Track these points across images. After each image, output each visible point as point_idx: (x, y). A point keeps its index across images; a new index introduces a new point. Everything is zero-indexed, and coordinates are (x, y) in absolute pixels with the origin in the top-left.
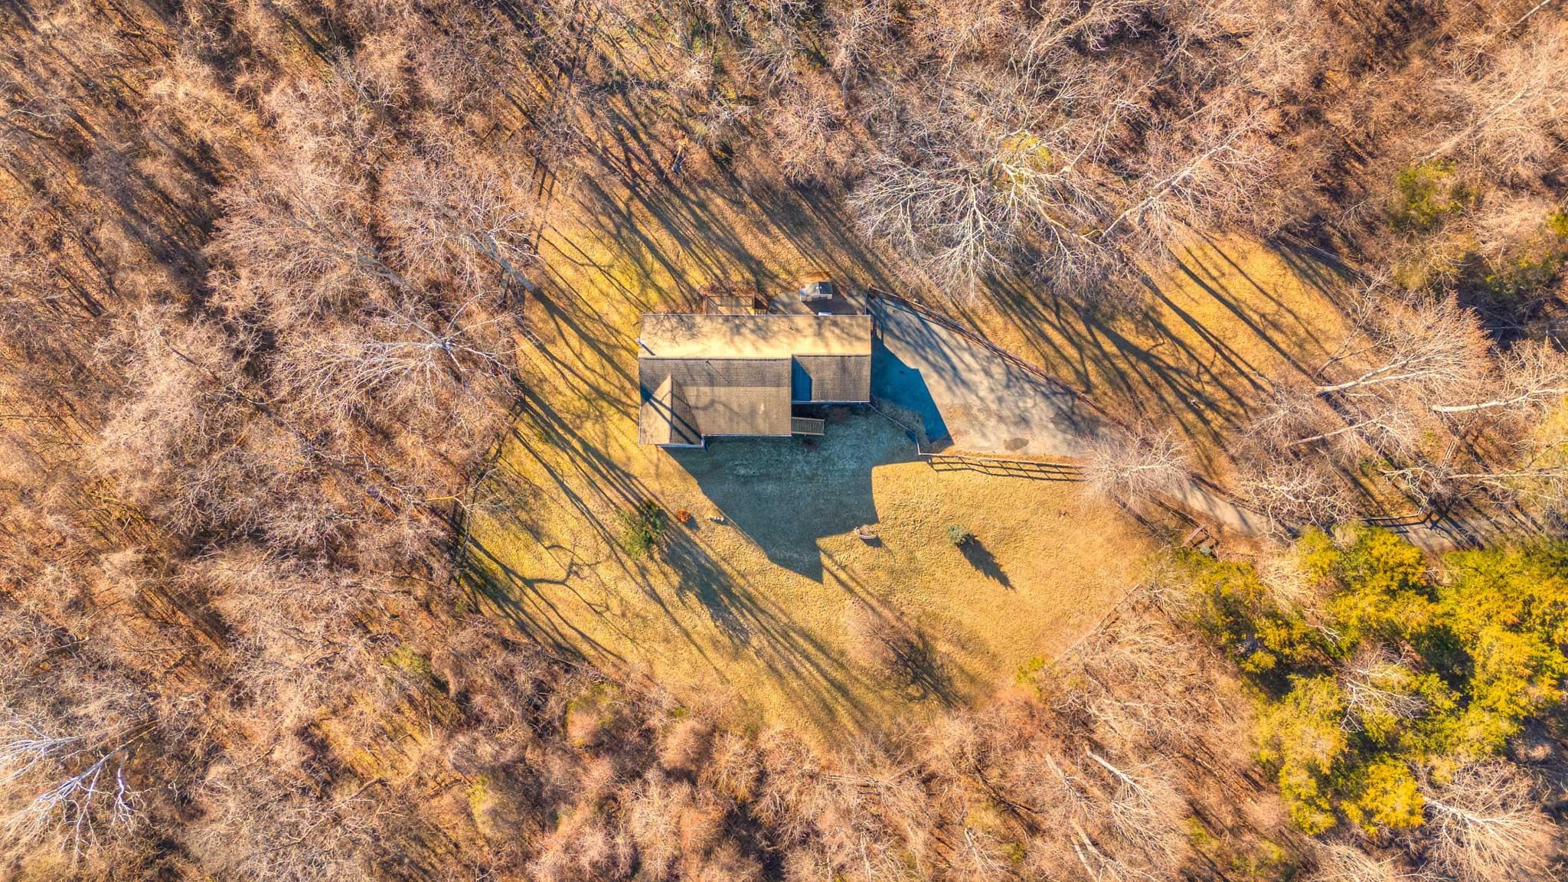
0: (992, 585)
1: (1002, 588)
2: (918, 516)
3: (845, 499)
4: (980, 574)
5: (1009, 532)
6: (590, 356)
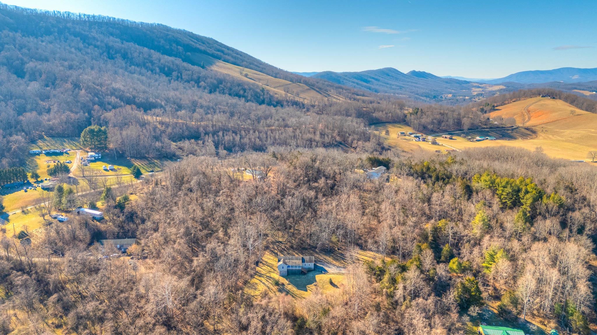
2: (323, 281)
3: (311, 280)
4: (334, 288)
5: (339, 281)
6: (269, 268)
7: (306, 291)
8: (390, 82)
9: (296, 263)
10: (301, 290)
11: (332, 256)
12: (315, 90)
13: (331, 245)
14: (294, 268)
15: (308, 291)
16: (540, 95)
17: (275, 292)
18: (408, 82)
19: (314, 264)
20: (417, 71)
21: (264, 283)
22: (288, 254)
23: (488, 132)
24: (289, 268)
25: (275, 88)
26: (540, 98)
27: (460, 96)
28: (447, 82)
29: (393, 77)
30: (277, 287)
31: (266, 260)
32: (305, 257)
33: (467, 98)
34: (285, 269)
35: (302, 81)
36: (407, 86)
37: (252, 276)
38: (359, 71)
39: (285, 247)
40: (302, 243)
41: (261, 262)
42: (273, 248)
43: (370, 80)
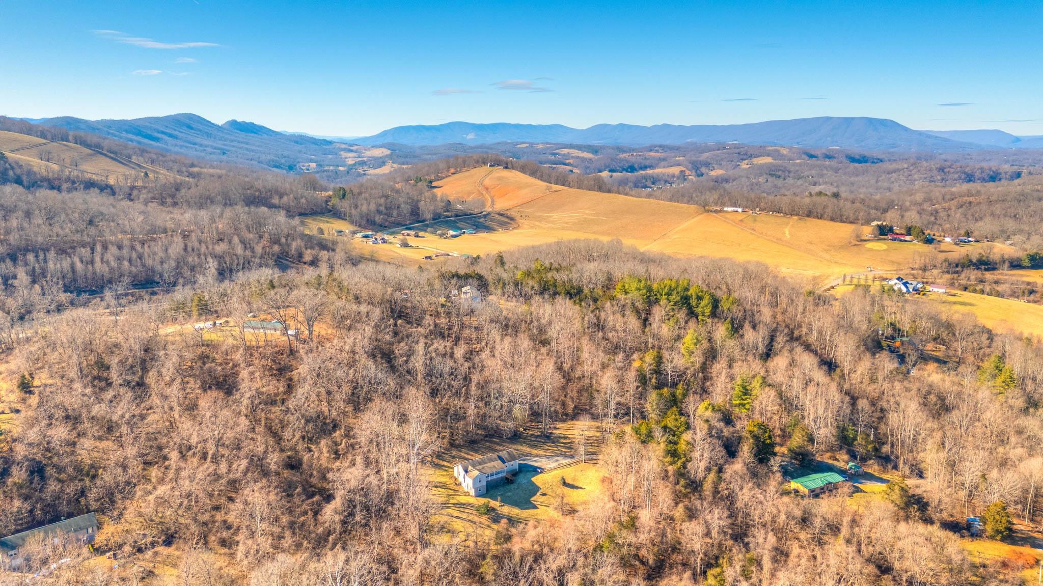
0: (581, 491)
2: (551, 485)
3: (530, 488)
4: (575, 490)
5: (573, 479)
8: (198, 140)
9: (491, 468)
10: (527, 509)
12: (106, 156)
15: (537, 507)
16: (484, 163)
17: (489, 526)
18: (232, 141)
20: (239, 120)
23: (455, 222)
24: (488, 479)
25: (12, 151)
26: (487, 167)
27: (330, 165)
28: (296, 142)
29: (200, 131)
30: (486, 516)
33: (341, 168)
35: (70, 138)
36: (234, 149)
38: (129, 118)
43: (159, 135)
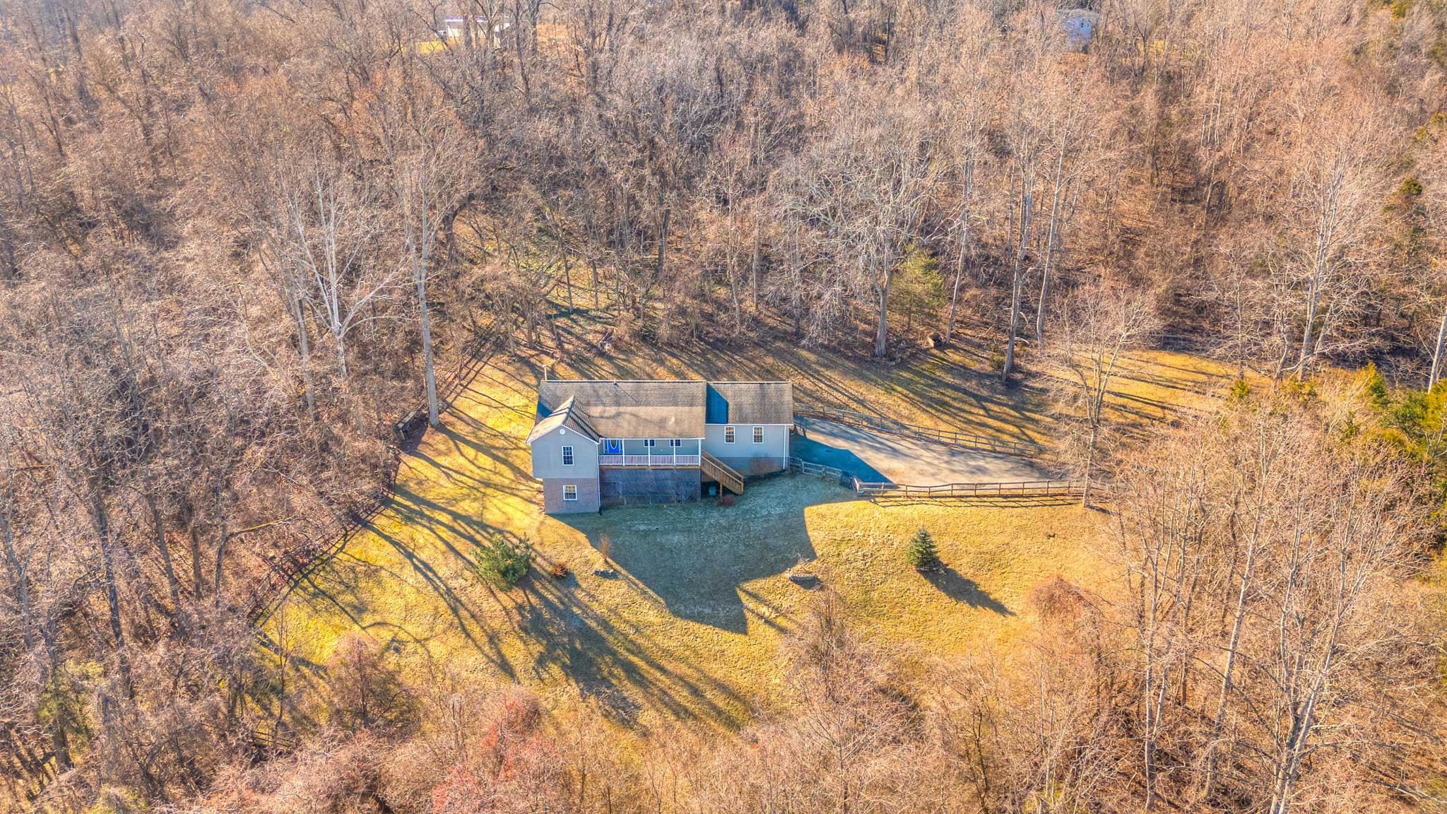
0: (986, 617)
1: (998, 618)
2: (866, 550)
3: (771, 541)
4: (965, 607)
5: (988, 557)
6: (484, 460)
7: (738, 624)
9: (662, 423)
10: (700, 619)
11: (907, 384)
13: (896, 320)
14: (649, 461)
15: (754, 624)
17: (492, 635)
19: (793, 433)
21: (425, 569)
22: (624, 374)
24: (611, 461)
30: (519, 595)
31: (476, 412)
32: (725, 388)
34: (588, 464)
37: (357, 519)
39: (608, 336)
40: (710, 317)
41: (441, 428)
42: (536, 345)
